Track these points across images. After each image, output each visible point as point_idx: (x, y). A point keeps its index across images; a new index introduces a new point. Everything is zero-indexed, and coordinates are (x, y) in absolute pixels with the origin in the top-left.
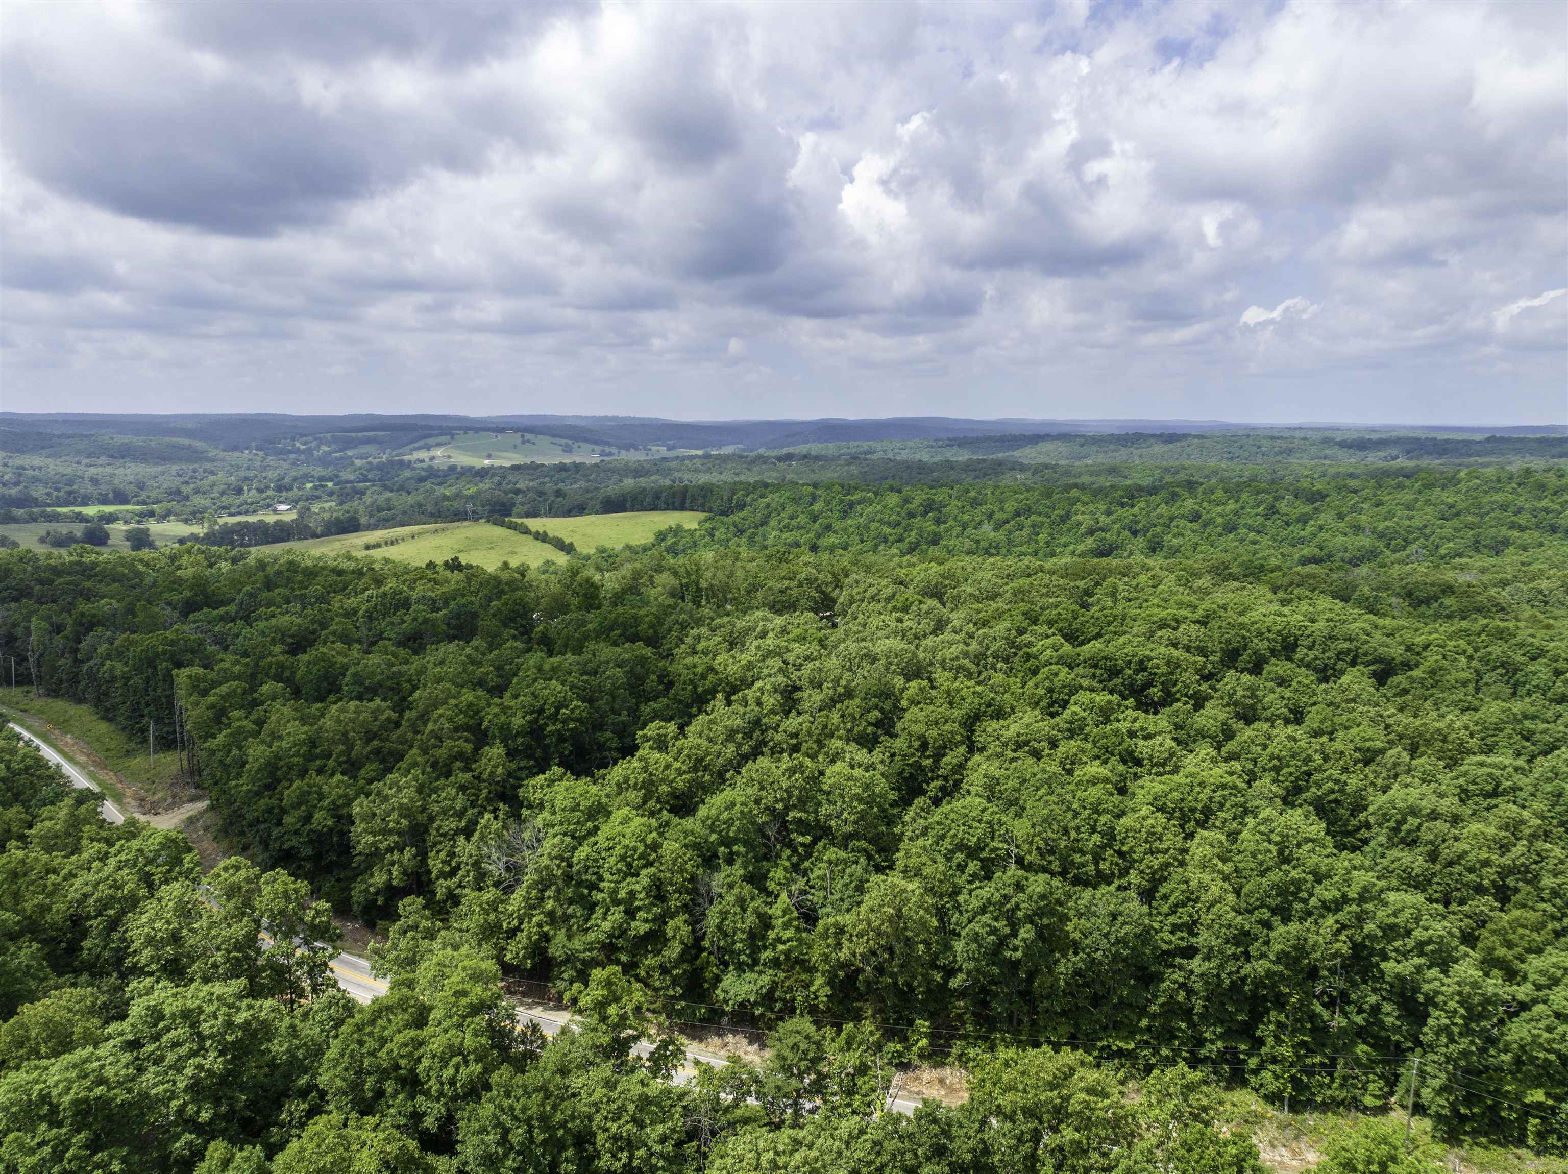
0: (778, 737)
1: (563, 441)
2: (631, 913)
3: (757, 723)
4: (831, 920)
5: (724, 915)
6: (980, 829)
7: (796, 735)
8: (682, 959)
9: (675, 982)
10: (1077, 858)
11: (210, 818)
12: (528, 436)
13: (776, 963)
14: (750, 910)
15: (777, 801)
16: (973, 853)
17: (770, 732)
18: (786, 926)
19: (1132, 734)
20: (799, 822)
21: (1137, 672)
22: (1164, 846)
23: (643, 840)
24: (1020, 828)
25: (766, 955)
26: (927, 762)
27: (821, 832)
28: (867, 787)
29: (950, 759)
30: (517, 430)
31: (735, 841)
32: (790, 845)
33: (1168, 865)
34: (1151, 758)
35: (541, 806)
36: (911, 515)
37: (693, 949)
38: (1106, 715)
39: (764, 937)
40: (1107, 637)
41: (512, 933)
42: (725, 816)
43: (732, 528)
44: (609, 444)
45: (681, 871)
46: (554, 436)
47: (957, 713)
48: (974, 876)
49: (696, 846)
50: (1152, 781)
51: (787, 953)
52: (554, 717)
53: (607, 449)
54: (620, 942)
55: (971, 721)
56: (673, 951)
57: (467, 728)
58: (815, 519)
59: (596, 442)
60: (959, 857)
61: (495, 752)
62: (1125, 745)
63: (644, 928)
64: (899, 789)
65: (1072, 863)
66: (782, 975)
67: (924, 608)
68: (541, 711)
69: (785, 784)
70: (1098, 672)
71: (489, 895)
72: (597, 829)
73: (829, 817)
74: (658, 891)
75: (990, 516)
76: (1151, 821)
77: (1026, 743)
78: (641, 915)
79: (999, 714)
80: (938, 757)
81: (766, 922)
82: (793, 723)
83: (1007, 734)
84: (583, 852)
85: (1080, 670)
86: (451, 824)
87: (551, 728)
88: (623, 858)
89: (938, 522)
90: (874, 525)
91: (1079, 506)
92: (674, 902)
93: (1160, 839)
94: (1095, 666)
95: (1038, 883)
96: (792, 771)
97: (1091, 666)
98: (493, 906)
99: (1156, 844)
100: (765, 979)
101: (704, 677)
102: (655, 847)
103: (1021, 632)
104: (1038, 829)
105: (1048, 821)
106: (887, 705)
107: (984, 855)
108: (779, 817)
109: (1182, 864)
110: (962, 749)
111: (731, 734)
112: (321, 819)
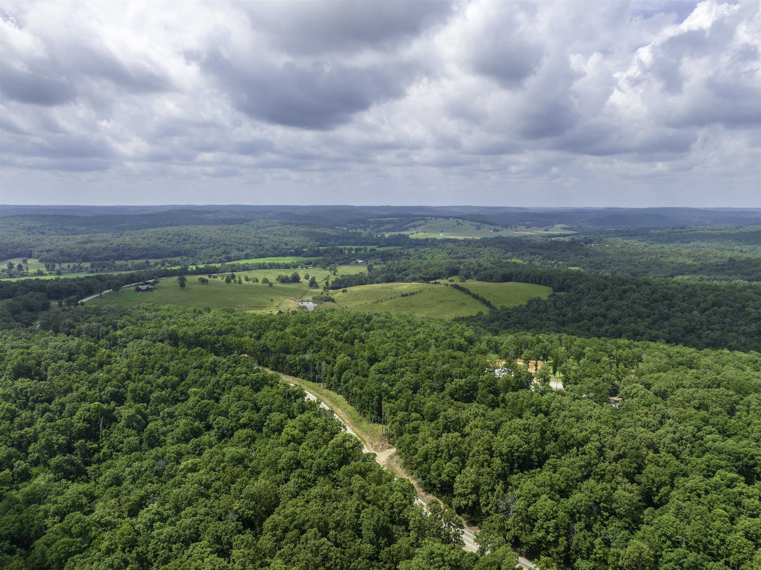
0: (597, 470)
1: (476, 223)
2: (547, 533)
3: (589, 464)
4: (615, 550)
5: (579, 540)
6: (672, 530)
7: (604, 470)
8: (564, 551)
9: (561, 558)
10: (710, 547)
11: (397, 458)
12: (460, 221)
13: (595, 560)
14: (588, 541)
15: (596, 498)
16: (669, 538)
17: (594, 467)
18: (600, 549)
19: (741, 493)
20: (604, 507)
21: (750, 459)
22: (745, 551)
23: (552, 509)
24: (689, 531)
25: (592, 556)
26: (654, 489)
27: (613, 513)
28: (630, 501)
29: (663, 490)
30: (454, 218)
31: (582, 513)
32: (602, 515)
33: (745, 559)
34: (748, 507)
35: (517, 487)
36: (656, 301)
37: (568, 548)
38: (731, 484)
39: (592, 551)
40: (739, 437)
41: (508, 530)
42: (579, 504)
43: (565, 302)
44: (498, 225)
45: (564, 522)
46: (472, 221)
47: (667, 471)
48: (669, 547)
49: (568, 513)
50: (745, 519)
51: (600, 558)
52: (517, 450)
53: (497, 228)
54: (543, 541)
55: (673, 476)
56: (561, 548)
57: (488, 449)
58: (606, 299)
59: (491, 224)
60: (664, 538)
61: (497, 461)
62: (737, 499)
63: (552, 539)
64: (642, 495)
65: (708, 547)
66: (597, 564)
67: (658, 407)
68: (512, 447)
69: (600, 494)
70: (732, 458)
71: (501, 516)
72: (536, 501)
73: (616, 508)
74: (557, 528)
75: (698, 305)
76: (739, 541)
77: (695, 490)
78: (551, 534)
79: (685, 475)
80: (658, 488)
81: (593, 546)
82: (602, 465)
83: (688, 485)
84: (531, 508)
85: (723, 456)
86: (486, 488)
87: (515, 454)
88: (545, 514)
89: (670, 306)
90: (636, 306)
91: (750, 302)
92: (562, 532)
93: (743, 548)
94: (731, 455)
95: (692, 557)
96: (603, 489)
97: (729, 455)
98: (503, 520)
99: (741, 550)
100: (592, 564)
101: (569, 439)
102: (556, 512)
103: (699, 429)
104: (695, 533)
105: (699, 530)
106: (639, 461)
107: (673, 539)
108: (597, 504)
109: (751, 560)
110: (669, 487)
111: (581, 467)
112: (444, 477)
